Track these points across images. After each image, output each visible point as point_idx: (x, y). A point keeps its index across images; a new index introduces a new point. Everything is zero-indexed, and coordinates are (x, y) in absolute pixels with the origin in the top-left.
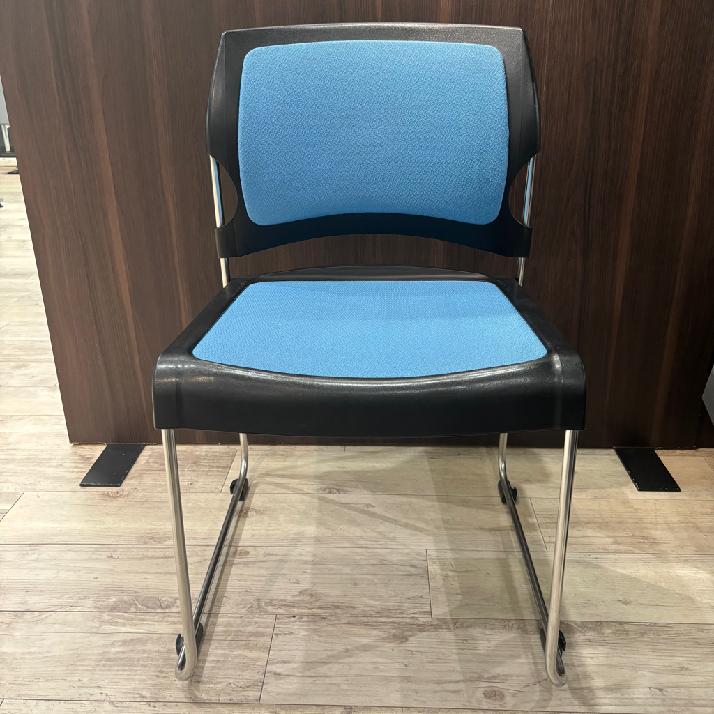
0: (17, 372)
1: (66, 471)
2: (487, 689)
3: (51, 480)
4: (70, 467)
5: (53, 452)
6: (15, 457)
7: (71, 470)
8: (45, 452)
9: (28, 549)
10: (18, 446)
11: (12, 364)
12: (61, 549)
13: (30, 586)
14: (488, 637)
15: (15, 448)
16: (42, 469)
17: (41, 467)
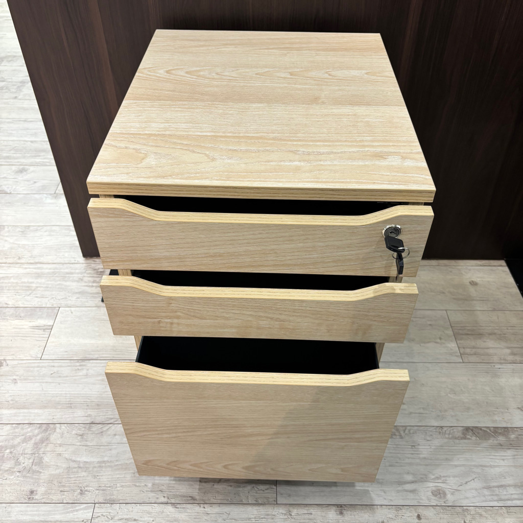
0: (20, 177)
1: (87, 286)
2: (434, 489)
3: (78, 295)
4: (89, 282)
5: (71, 266)
6: (43, 271)
7: (90, 284)
8: (65, 266)
9: (78, 364)
10: (42, 260)
11: (14, 168)
12: (103, 365)
13: (88, 400)
14: (429, 442)
15: (40, 261)
16: (68, 283)
17: (66, 281)
